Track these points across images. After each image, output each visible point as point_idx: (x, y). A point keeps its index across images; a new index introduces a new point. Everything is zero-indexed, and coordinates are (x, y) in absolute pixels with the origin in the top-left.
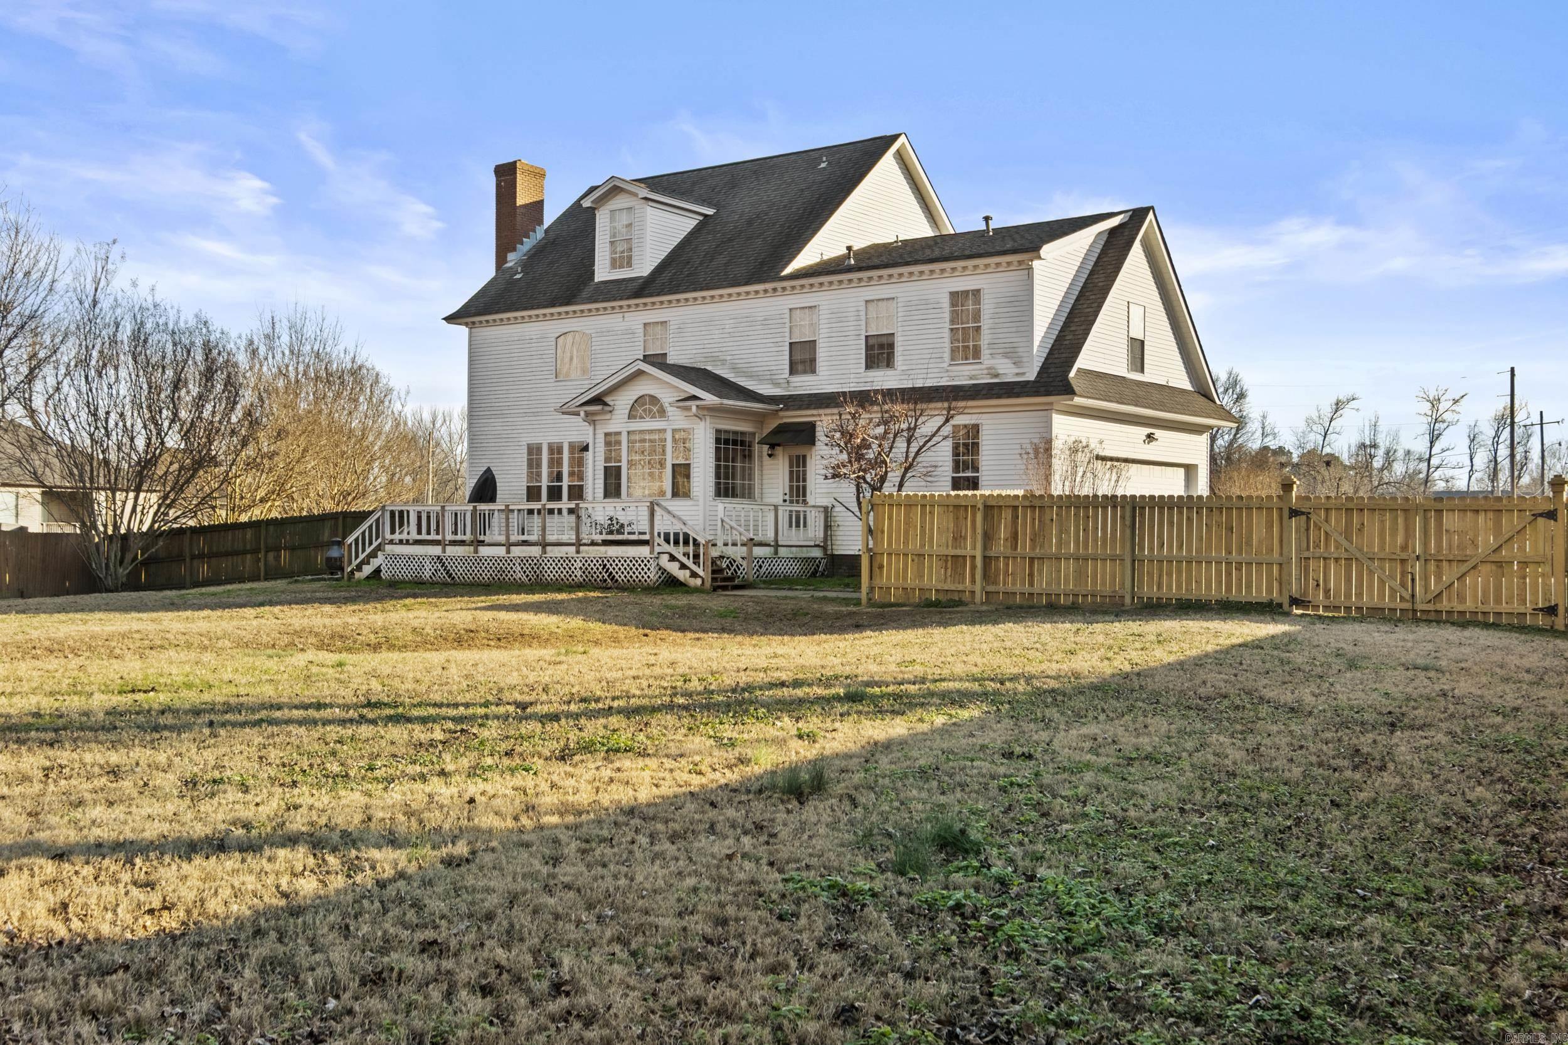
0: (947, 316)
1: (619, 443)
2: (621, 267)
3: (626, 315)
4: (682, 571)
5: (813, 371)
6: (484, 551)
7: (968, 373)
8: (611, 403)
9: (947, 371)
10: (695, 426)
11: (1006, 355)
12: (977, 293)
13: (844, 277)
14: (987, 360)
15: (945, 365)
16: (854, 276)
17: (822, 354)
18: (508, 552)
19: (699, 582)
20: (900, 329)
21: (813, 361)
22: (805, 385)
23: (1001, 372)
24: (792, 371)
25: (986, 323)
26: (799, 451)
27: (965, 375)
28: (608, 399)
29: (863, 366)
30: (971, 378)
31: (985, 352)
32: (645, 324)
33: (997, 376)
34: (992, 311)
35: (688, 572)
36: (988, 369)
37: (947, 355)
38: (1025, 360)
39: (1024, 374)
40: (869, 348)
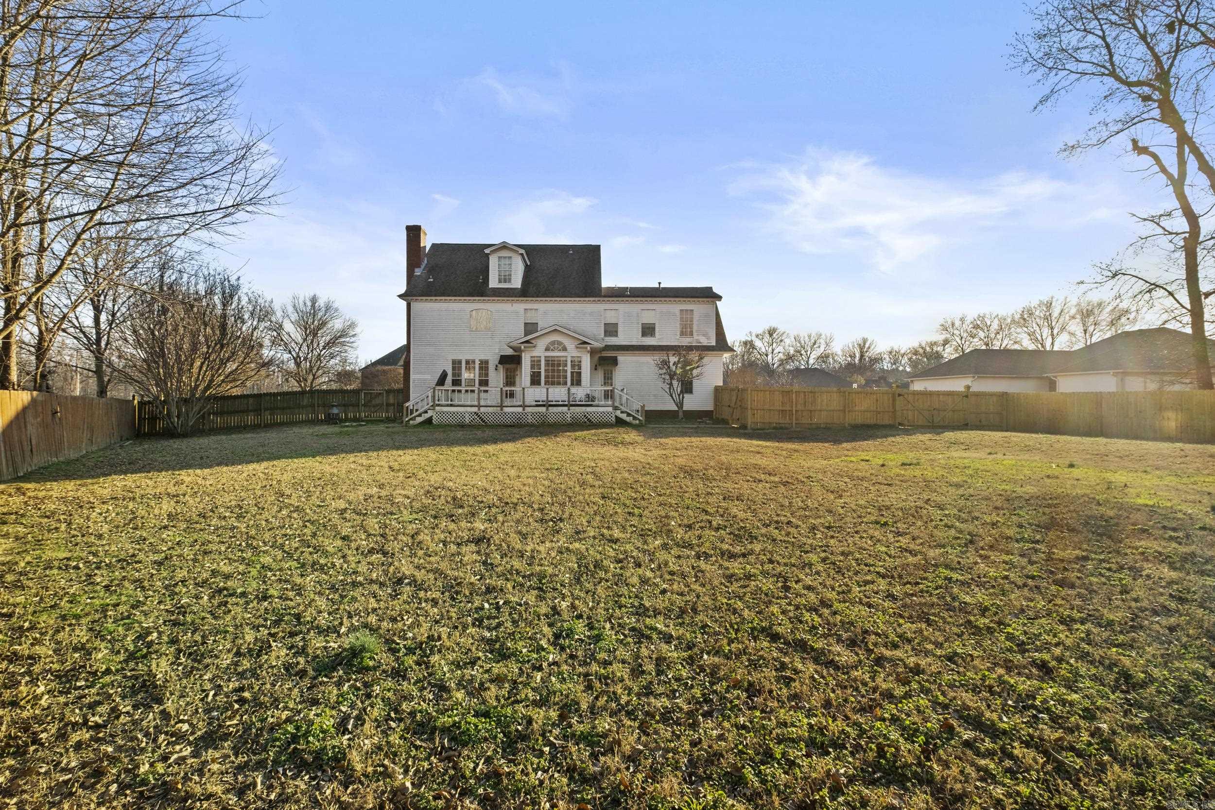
0: (678, 319)
1: (540, 361)
2: (505, 282)
3: (514, 304)
4: (628, 418)
5: (616, 336)
6: (506, 410)
7: (688, 341)
8: (535, 343)
9: (679, 340)
10: (583, 356)
11: (704, 335)
12: (692, 311)
13: (625, 299)
14: (695, 337)
15: (678, 337)
16: (629, 299)
17: (620, 329)
18: (524, 410)
19: (637, 422)
20: (657, 322)
21: (617, 332)
22: (612, 341)
23: (701, 341)
24: (605, 335)
25: (695, 322)
26: (609, 368)
27: (686, 341)
28: (533, 341)
29: (640, 335)
30: (689, 343)
31: (695, 334)
32: (525, 309)
33: (700, 343)
34: (698, 319)
35: (631, 418)
36: (696, 340)
37: (678, 333)
38: (711, 338)
39: (711, 343)
40: (643, 328)
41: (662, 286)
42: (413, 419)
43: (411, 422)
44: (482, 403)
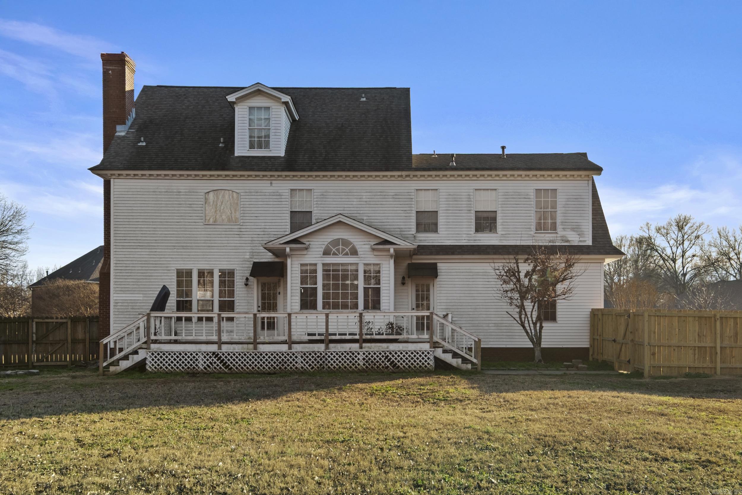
0: (533, 203)
1: (315, 271)
2: (260, 147)
3: (273, 182)
4: (455, 360)
5: (436, 231)
6: (262, 348)
7: (548, 239)
8: (307, 243)
9: (534, 236)
10: (383, 262)
11: (573, 229)
12: (554, 190)
13: (448, 173)
14: (560, 232)
15: (532, 233)
16: (456, 173)
17: (441, 220)
18: (290, 348)
19: (469, 366)
20: (500, 209)
21: (436, 224)
22: (429, 239)
23: (570, 239)
24: (418, 230)
25: (560, 209)
26: (425, 281)
27: (545, 239)
28: (304, 240)
29: (474, 229)
30: (550, 242)
31: (559, 227)
32: (292, 190)
33: (568, 241)
34: (564, 203)
35: (460, 360)
36: (561, 237)
37: (533, 227)
38: (585, 233)
39: (585, 241)
40: (477, 219)
41: (507, 152)
42: (116, 363)
43: (112, 369)
44: (225, 338)
